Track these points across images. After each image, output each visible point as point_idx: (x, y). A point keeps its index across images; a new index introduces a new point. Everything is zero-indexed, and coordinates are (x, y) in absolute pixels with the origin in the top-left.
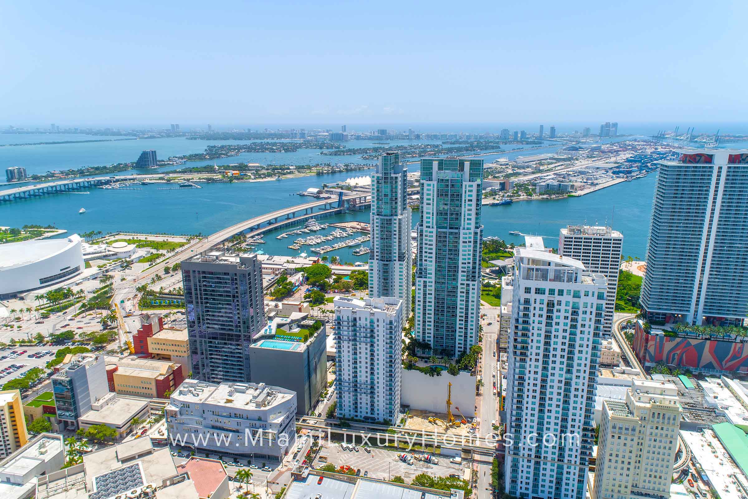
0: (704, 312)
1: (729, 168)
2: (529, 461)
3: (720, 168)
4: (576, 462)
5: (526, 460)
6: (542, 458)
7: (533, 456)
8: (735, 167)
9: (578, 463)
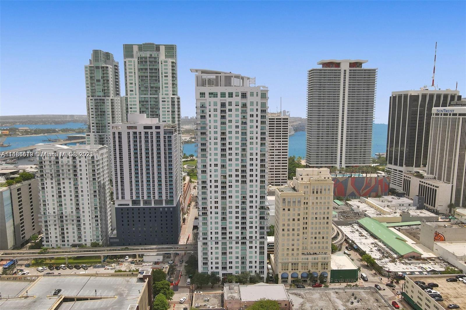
0: (346, 163)
1: (350, 70)
2: (217, 243)
3: (345, 71)
4: (256, 237)
5: (214, 243)
6: (228, 238)
7: (220, 238)
8: (354, 70)
9: (258, 238)
